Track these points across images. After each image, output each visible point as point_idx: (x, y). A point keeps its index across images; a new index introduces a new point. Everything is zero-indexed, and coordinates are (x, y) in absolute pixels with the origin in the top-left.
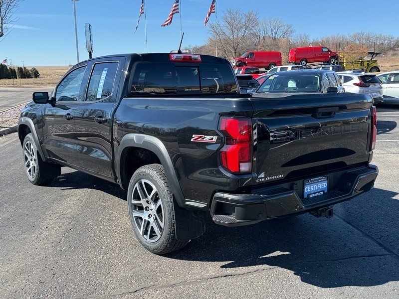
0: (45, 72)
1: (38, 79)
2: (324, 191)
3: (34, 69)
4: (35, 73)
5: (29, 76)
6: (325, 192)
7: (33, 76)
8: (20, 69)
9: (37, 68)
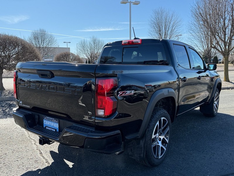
2: (56, 130)
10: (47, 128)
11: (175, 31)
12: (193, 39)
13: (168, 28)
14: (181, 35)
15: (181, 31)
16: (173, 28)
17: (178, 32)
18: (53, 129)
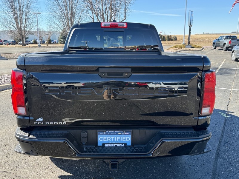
0: (180, 38)
1: (176, 41)
2: (125, 144)
3: (175, 36)
4: (175, 38)
5: (172, 40)
6: (127, 145)
7: (174, 40)
8: (168, 36)
9: (176, 36)
10: (106, 145)
11: (31, 7)
12: (54, 19)
13: (22, 3)
14: (40, 13)
15: (37, 9)
16: (29, 5)
17: (34, 9)
18: (119, 144)
